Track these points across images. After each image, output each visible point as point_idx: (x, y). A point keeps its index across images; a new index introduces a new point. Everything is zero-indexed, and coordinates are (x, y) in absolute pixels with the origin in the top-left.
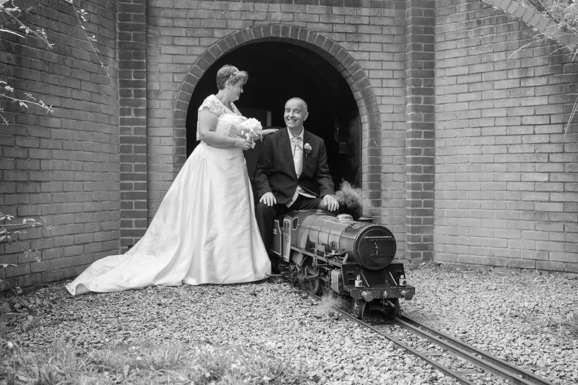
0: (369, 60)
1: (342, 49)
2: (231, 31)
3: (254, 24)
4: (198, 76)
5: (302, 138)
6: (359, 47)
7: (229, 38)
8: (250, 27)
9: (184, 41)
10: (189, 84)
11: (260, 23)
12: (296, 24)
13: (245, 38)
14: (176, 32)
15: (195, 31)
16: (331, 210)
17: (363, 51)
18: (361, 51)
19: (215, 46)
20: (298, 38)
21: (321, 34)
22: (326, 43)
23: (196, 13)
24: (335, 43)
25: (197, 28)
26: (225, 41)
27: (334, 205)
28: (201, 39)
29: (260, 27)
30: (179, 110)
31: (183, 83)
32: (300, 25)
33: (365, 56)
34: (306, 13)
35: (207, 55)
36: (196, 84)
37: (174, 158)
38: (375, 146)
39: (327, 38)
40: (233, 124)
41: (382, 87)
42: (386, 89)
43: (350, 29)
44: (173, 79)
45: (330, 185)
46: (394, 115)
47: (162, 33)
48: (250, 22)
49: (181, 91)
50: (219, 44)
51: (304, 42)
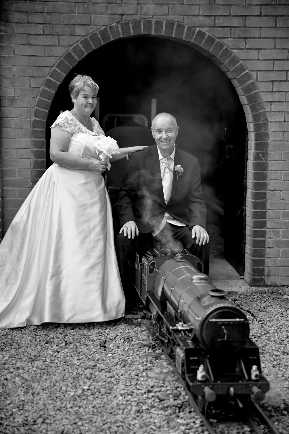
0: (258, 60)
1: (225, 47)
2: (95, 28)
3: (121, 19)
4: (58, 81)
5: (173, 158)
6: (246, 44)
7: (93, 37)
8: (118, 23)
9: (42, 40)
10: (48, 89)
11: (129, 18)
12: (171, 17)
13: (111, 36)
14: (32, 29)
15: (53, 28)
16: (200, 244)
17: (251, 49)
18: (248, 49)
19: (77, 45)
20: (174, 36)
21: (201, 29)
22: (206, 40)
23: (54, 6)
24: (218, 40)
25: (56, 24)
26: (89, 39)
27: (204, 239)
28: (61, 37)
29: (128, 23)
30: (37, 119)
31: (41, 88)
32: (176, 20)
33: (253, 54)
34: (183, 4)
35: (68, 56)
36: (57, 89)
37: (32, 172)
38: (261, 159)
39: (208, 34)
40: (88, 145)
41: (272, 91)
42: (277, 93)
43: (236, 22)
44: (30, 84)
45: (201, 213)
46: (286, 124)
47: (15, 31)
48: (117, 16)
49: (39, 97)
50: (81, 43)
51: (182, 39)
